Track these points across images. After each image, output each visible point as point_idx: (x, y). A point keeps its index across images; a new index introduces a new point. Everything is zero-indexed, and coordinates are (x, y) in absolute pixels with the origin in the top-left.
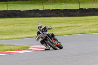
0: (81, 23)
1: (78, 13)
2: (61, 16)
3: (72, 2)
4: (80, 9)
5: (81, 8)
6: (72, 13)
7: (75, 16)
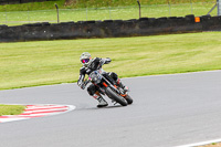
0: (143, 51)
1: (137, 28)
2: (99, 37)
3: (123, 4)
4: (142, 19)
5: (143, 16)
6: (123, 30)
7: (130, 35)
